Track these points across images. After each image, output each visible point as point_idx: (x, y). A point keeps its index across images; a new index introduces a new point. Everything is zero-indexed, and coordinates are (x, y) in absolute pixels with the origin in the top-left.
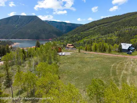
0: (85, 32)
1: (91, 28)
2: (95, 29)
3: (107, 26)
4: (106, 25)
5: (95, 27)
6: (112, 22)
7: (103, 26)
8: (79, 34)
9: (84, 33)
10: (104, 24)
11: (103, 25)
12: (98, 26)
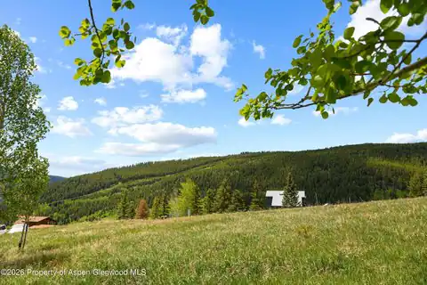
0: (81, 201)
1: (103, 188)
2: (116, 191)
3: (151, 186)
4: (150, 183)
5: (115, 186)
6: (164, 175)
7: (140, 185)
8: (56, 205)
9: (77, 201)
10: (141, 177)
11: (140, 181)
12: (126, 185)
